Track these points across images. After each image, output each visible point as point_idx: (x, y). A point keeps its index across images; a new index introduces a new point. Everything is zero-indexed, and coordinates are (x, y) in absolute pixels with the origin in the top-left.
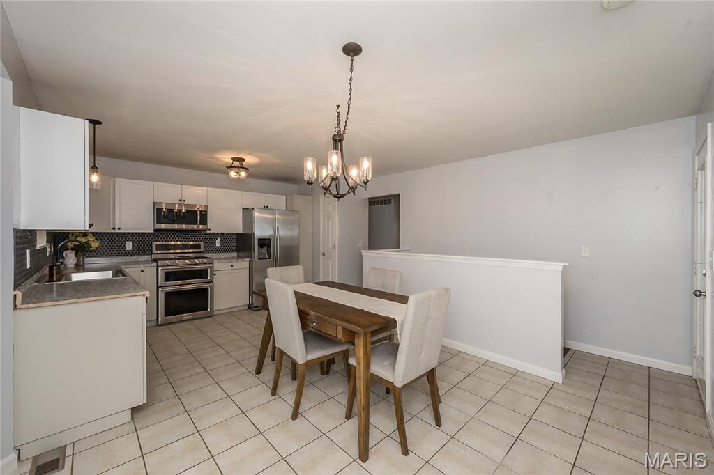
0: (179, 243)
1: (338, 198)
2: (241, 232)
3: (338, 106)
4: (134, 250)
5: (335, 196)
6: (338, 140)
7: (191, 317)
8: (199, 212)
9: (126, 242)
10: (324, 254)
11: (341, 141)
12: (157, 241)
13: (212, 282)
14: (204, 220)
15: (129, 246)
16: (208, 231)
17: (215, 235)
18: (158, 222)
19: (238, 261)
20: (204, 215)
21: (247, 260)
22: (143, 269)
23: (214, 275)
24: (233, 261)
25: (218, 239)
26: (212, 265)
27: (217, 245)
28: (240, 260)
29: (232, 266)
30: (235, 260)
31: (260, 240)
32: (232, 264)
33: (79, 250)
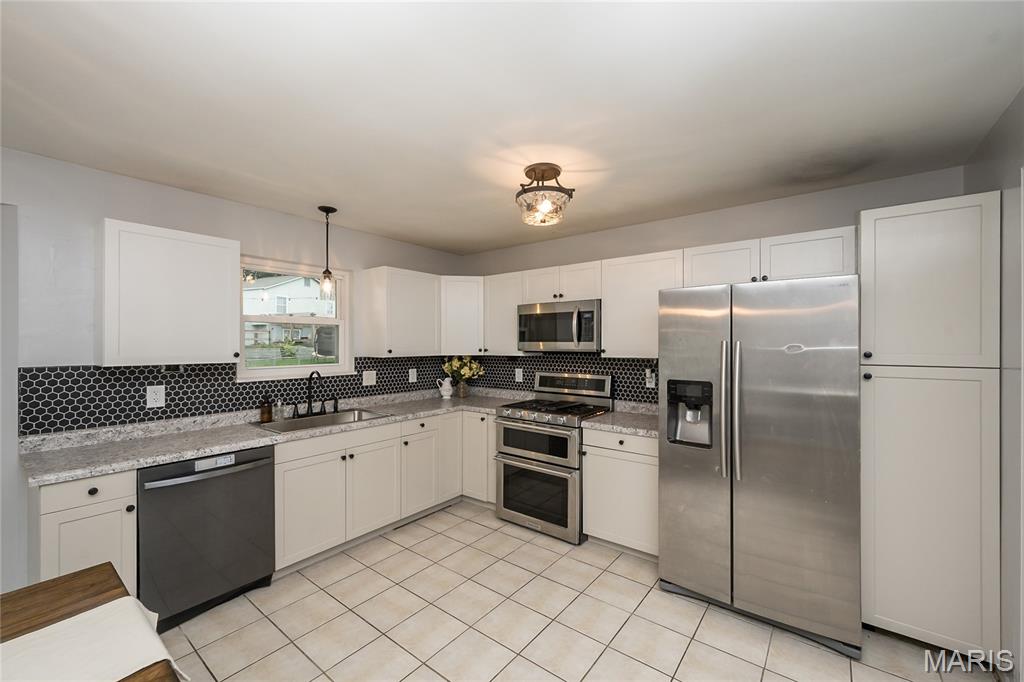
4: (524, 382)
7: (539, 529)
8: (575, 316)
9: (517, 369)
12: (545, 370)
13: (577, 469)
14: (589, 331)
15: (519, 376)
16: (603, 355)
17: (642, 364)
18: (522, 337)
19: (636, 434)
20: (588, 320)
21: (653, 432)
22: (485, 416)
23: (582, 454)
24: (624, 430)
25: (648, 371)
26: (576, 433)
27: (648, 386)
28: (641, 432)
29: (621, 443)
30: (631, 430)
31: (672, 384)
32: (620, 437)
33: (457, 378)
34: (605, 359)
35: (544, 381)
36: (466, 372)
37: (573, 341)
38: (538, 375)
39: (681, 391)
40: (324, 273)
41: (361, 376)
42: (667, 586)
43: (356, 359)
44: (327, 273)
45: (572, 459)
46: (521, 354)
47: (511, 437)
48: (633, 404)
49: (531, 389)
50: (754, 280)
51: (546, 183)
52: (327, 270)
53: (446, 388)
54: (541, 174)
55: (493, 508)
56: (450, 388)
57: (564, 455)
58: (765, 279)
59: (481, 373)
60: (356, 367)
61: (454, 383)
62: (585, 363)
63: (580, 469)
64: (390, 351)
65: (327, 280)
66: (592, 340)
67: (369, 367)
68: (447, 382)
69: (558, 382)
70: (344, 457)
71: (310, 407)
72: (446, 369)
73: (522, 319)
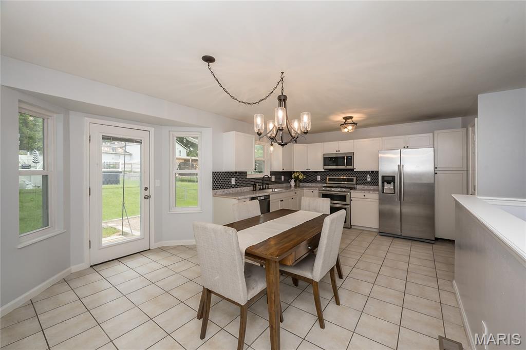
0: (345, 177)
1: (283, 145)
3: (282, 73)
4: (321, 181)
5: (280, 144)
6: (282, 100)
8: (346, 158)
9: (318, 176)
11: (284, 100)
12: (329, 176)
14: (350, 163)
15: (319, 178)
16: (354, 170)
18: (325, 165)
19: (369, 193)
20: (350, 159)
22: (313, 191)
23: (351, 200)
24: (366, 192)
25: (368, 175)
26: (349, 193)
27: (368, 180)
28: (371, 192)
29: (364, 196)
31: (383, 177)
32: (364, 194)
33: (296, 179)
34: (356, 171)
35: (330, 180)
36: (301, 177)
37: (344, 165)
38: (328, 178)
39: (386, 179)
40: (270, 144)
41: (271, 177)
43: (270, 172)
44: (272, 145)
45: (348, 201)
46: (323, 170)
48: (363, 186)
49: (326, 183)
53: (293, 183)
57: (345, 201)
59: (305, 178)
60: (271, 175)
61: (295, 181)
63: (350, 205)
64: (283, 169)
66: (352, 165)
67: (273, 175)
68: (293, 181)
69: (336, 180)
70: (281, 201)
71: (263, 187)
72: (293, 176)
73: (325, 159)
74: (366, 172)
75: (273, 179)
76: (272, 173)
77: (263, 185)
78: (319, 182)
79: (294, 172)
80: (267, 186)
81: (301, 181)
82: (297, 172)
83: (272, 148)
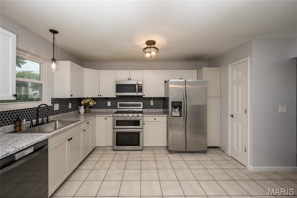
2: (164, 97)
4: (111, 106)
7: (130, 149)
8: (137, 85)
9: (108, 102)
10: (232, 116)
12: (119, 102)
13: (142, 129)
14: (140, 90)
15: (109, 104)
16: (144, 97)
17: (150, 99)
18: (117, 91)
19: (159, 116)
20: (140, 87)
21: (165, 115)
22: (106, 117)
23: (143, 124)
24: (156, 116)
26: (142, 118)
28: (160, 116)
29: (155, 119)
30: (157, 116)
31: (173, 103)
32: (155, 118)
33: (86, 106)
35: (120, 105)
36: (91, 103)
37: (136, 92)
38: (118, 103)
39: (175, 104)
40: (52, 59)
41: (53, 106)
42: (171, 152)
43: (52, 99)
44: (54, 60)
46: (115, 97)
47: (119, 123)
48: (147, 110)
49: (117, 108)
50: (180, 79)
51: (152, 46)
52: (54, 58)
53: (82, 110)
54: (151, 43)
55: (111, 148)
56: (84, 109)
57: (139, 125)
58: (182, 79)
59: (95, 104)
60: (52, 103)
61: (85, 108)
62: (133, 99)
64: (72, 96)
65: (53, 63)
66: (142, 92)
67: (56, 102)
68: (82, 107)
69: (126, 105)
70: (69, 140)
71: (37, 121)
72: (83, 103)
73: (118, 86)
74: (150, 98)
75: (57, 107)
76: (55, 101)
77: (37, 119)
78: (109, 107)
79: (84, 99)
80: (45, 119)
81: (91, 107)
82: (87, 98)
83: (54, 66)
